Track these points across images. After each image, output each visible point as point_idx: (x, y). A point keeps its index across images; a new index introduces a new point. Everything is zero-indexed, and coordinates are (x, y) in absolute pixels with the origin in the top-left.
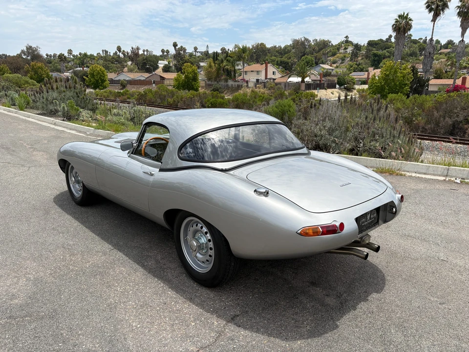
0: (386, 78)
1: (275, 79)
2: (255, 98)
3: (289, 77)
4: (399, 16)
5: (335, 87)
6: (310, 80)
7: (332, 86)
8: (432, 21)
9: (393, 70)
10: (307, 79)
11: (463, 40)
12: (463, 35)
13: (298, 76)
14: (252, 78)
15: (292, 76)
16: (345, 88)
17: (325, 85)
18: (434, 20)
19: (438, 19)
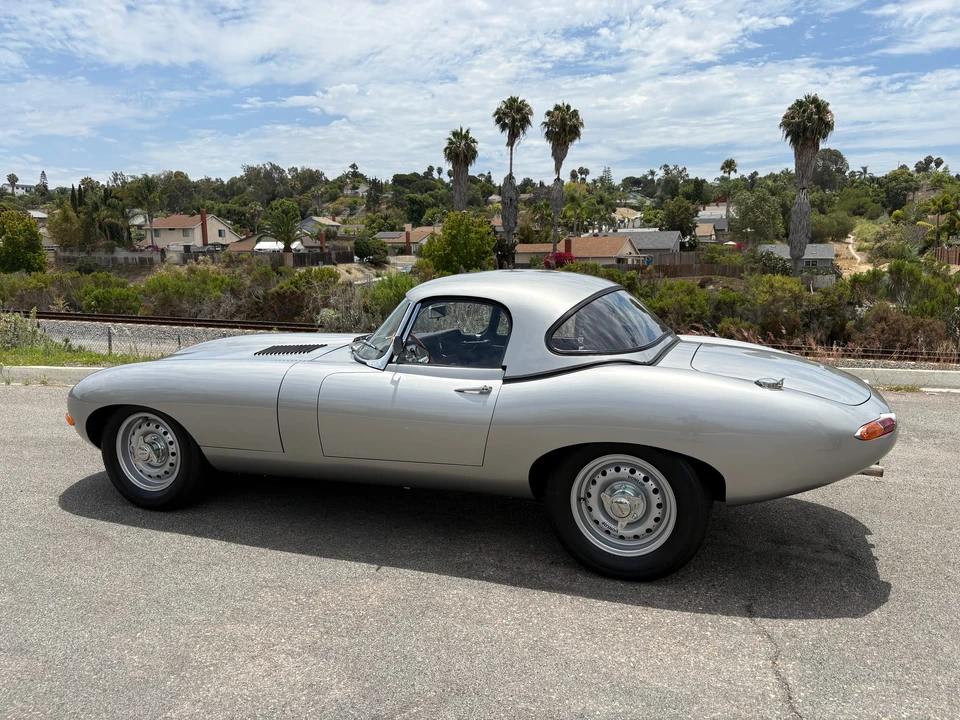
0: (452, 241)
1: (227, 246)
2: (205, 282)
3: (258, 241)
4: (455, 134)
5: (351, 261)
6: (301, 247)
7: (346, 258)
8: (508, 144)
9: (463, 228)
10: (295, 245)
11: (558, 178)
12: (558, 169)
13: (277, 238)
14: (174, 244)
15: (265, 238)
16: (371, 262)
17: (333, 256)
18: (511, 143)
19: (517, 142)
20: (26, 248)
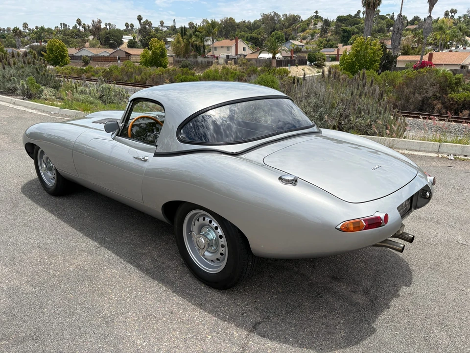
0: (357, 54)
1: (246, 56)
2: (227, 74)
3: (260, 54)
5: (306, 64)
6: (281, 57)
7: (303, 63)
9: (364, 46)
10: (278, 56)
11: (430, 16)
13: (269, 52)
14: (222, 54)
15: (263, 52)
16: (316, 65)
17: (296, 62)
20: (160, 56)
